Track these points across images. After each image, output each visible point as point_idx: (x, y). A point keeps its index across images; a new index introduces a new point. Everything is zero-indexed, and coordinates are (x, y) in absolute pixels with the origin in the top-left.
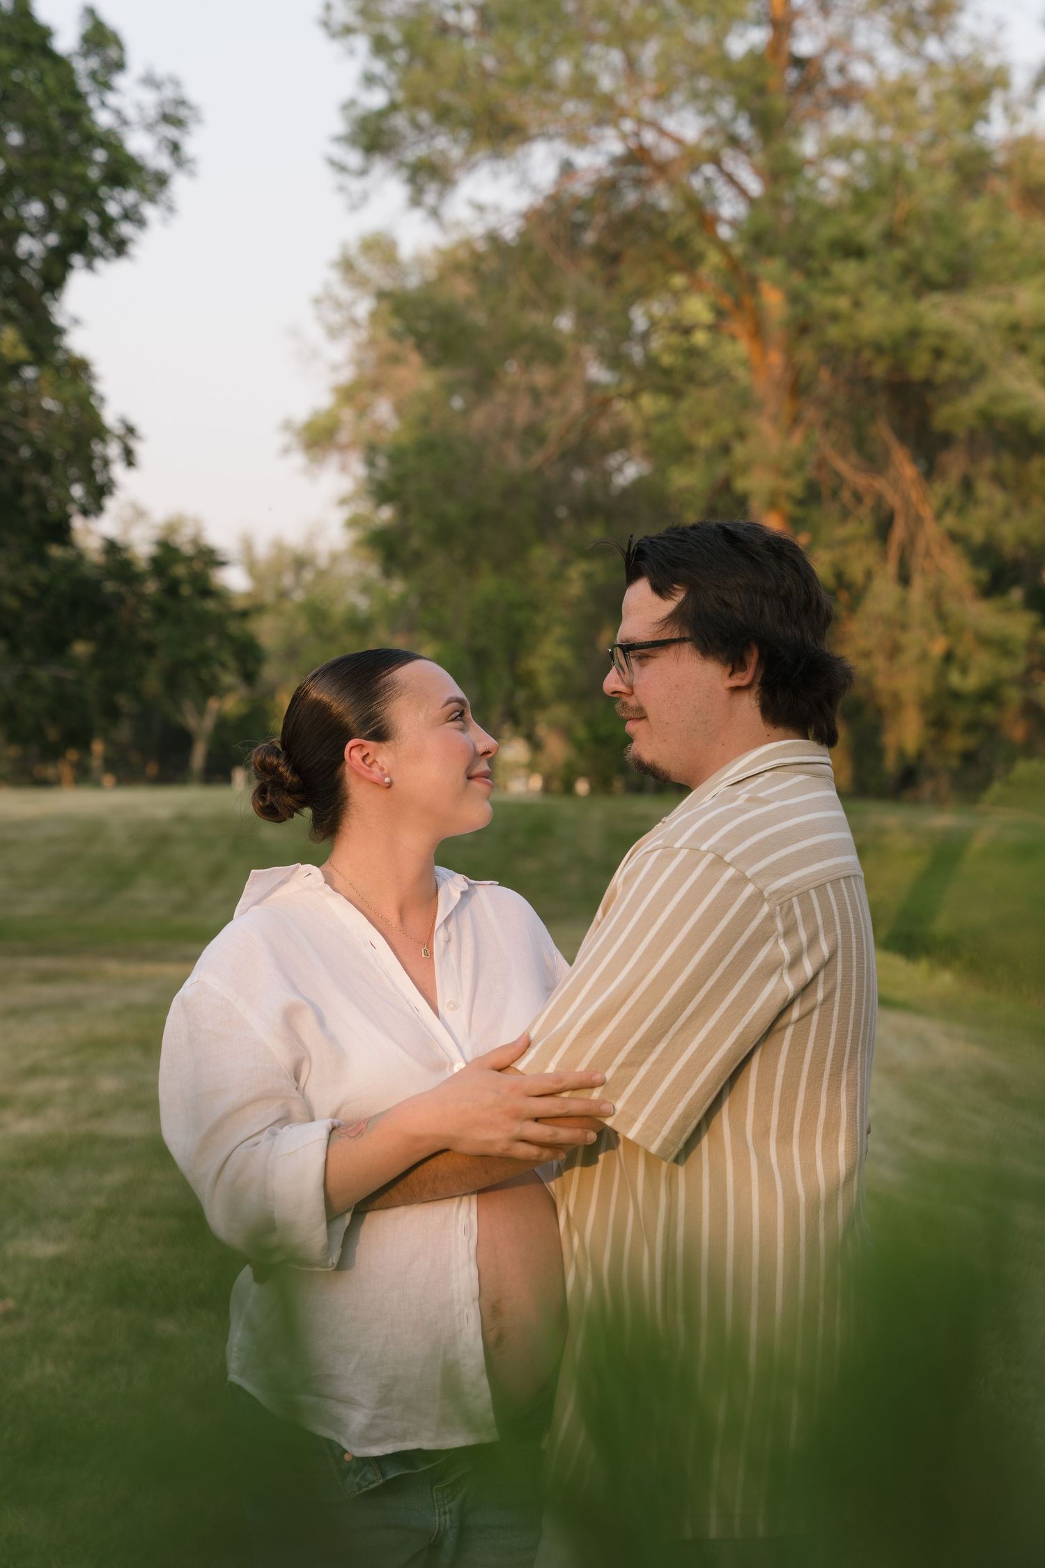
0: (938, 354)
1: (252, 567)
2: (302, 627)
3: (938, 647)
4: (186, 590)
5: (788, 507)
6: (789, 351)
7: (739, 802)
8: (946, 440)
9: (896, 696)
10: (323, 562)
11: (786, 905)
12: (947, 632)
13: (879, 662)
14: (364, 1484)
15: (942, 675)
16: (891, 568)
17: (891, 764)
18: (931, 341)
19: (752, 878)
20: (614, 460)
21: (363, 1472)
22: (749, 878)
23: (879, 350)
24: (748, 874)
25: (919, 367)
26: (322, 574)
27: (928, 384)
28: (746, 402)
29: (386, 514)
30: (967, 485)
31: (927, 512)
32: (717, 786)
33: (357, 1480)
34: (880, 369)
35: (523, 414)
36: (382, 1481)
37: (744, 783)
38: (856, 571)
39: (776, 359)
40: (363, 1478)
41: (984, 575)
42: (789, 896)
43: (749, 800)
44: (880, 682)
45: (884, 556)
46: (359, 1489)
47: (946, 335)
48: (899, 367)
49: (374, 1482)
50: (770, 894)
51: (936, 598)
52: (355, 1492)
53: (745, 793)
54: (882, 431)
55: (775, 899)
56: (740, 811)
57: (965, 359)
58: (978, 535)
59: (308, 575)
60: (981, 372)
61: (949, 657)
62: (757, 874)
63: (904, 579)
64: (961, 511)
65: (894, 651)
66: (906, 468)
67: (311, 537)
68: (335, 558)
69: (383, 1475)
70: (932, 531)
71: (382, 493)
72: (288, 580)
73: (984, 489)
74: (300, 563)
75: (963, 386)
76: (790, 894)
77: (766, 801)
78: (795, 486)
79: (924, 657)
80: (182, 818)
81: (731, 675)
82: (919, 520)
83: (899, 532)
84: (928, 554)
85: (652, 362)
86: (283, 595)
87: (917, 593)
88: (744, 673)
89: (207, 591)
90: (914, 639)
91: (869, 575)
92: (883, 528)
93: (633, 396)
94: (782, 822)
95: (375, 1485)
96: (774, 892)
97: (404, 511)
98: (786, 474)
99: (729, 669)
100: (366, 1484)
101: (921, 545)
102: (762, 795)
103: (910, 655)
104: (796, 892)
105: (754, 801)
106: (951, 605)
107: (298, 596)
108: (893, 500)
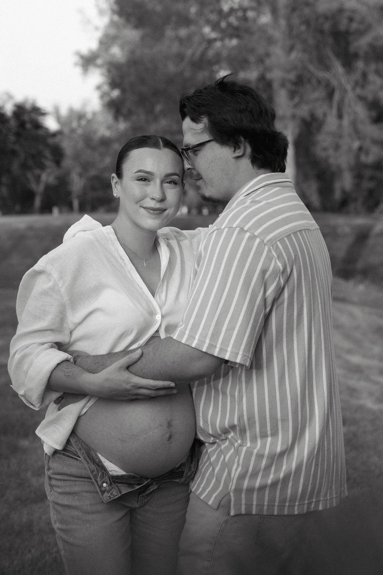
0: (351, 20)
1: (59, 119)
2: (81, 145)
3: (356, 145)
4: (28, 126)
5: (289, 86)
6: (288, 19)
7: (247, 204)
8: (356, 56)
9: (339, 167)
10: (89, 116)
11: (275, 246)
12: (359, 138)
13: (331, 152)
14: (112, 496)
15: (357, 157)
16: (334, 111)
17: (337, 195)
18: (347, 14)
19: (258, 235)
20: (216, 68)
21: (111, 492)
22: (256, 235)
23: (326, 18)
24: (256, 234)
25: (343, 25)
26: (89, 121)
27: (347, 33)
28: (270, 41)
29: (116, 93)
30: (364, 75)
31: (349, 87)
32: (239, 197)
33: (109, 495)
34: (327, 26)
35: (175, 48)
36: (120, 495)
37: (250, 194)
38: (319, 113)
39: (283, 22)
40: (111, 494)
41: (374, 114)
42: (275, 242)
43: (251, 202)
44: (332, 161)
45: (331, 106)
46: (110, 499)
47: (354, 11)
48: (335, 25)
49: (117, 495)
50: (267, 242)
51: (354, 124)
52: (108, 500)
53: (250, 199)
54: (329, 52)
55: (269, 243)
56: (248, 207)
57: (362, 21)
58: (370, 97)
59: (83, 122)
60: (369, 28)
61: (360, 149)
62: (261, 233)
63: (340, 116)
64: (363, 87)
65: (337, 147)
66: (339, 69)
67: (85, 104)
68: (94, 114)
69: (120, 492)
70: (351, 95)
71: (114, 84)
72: (75, 124)
73: (372, 77)
74: (81, 116)
75: (361, 33)
76: (276, 241)
77: (259, 202)
78: (292, 76)
79: (350, 150)
80: (30, 228)
81: (234, 151)
82: (345, 91)
83: (337, 96)
84: (350, 106)
85: (230, 25)
86: (73, 131)
87: (346, 122)
88: (240, 150)
89: (38, 126)
90: (345, 142)
91: (325, 115)
92: (330, 94)
93: (222, 39)
94: (267, 210)
95: (117, 497)
96: (268, 241)
97: (123, 91)
98: (288, 71)
99: (233, 149)
100: (113, 497)
101: (346, 101)
102: (257, 199)
103: (344, 148)
104: (278, 239)
105: (254, 202)
106: (361, 127)
107: (80, 131)
108: (334, 83)
